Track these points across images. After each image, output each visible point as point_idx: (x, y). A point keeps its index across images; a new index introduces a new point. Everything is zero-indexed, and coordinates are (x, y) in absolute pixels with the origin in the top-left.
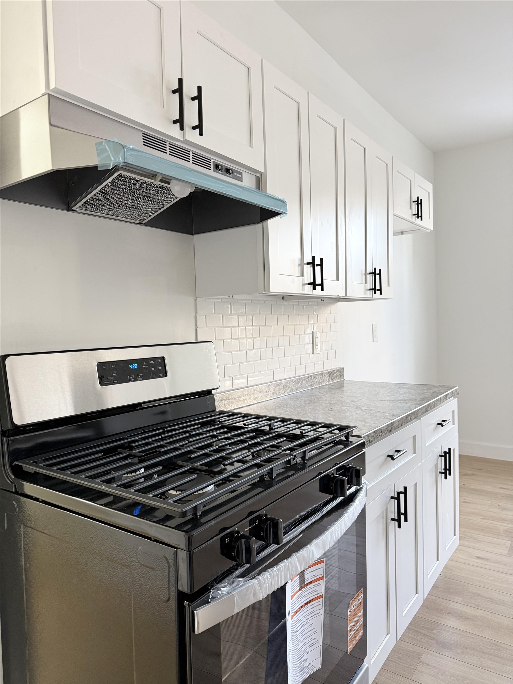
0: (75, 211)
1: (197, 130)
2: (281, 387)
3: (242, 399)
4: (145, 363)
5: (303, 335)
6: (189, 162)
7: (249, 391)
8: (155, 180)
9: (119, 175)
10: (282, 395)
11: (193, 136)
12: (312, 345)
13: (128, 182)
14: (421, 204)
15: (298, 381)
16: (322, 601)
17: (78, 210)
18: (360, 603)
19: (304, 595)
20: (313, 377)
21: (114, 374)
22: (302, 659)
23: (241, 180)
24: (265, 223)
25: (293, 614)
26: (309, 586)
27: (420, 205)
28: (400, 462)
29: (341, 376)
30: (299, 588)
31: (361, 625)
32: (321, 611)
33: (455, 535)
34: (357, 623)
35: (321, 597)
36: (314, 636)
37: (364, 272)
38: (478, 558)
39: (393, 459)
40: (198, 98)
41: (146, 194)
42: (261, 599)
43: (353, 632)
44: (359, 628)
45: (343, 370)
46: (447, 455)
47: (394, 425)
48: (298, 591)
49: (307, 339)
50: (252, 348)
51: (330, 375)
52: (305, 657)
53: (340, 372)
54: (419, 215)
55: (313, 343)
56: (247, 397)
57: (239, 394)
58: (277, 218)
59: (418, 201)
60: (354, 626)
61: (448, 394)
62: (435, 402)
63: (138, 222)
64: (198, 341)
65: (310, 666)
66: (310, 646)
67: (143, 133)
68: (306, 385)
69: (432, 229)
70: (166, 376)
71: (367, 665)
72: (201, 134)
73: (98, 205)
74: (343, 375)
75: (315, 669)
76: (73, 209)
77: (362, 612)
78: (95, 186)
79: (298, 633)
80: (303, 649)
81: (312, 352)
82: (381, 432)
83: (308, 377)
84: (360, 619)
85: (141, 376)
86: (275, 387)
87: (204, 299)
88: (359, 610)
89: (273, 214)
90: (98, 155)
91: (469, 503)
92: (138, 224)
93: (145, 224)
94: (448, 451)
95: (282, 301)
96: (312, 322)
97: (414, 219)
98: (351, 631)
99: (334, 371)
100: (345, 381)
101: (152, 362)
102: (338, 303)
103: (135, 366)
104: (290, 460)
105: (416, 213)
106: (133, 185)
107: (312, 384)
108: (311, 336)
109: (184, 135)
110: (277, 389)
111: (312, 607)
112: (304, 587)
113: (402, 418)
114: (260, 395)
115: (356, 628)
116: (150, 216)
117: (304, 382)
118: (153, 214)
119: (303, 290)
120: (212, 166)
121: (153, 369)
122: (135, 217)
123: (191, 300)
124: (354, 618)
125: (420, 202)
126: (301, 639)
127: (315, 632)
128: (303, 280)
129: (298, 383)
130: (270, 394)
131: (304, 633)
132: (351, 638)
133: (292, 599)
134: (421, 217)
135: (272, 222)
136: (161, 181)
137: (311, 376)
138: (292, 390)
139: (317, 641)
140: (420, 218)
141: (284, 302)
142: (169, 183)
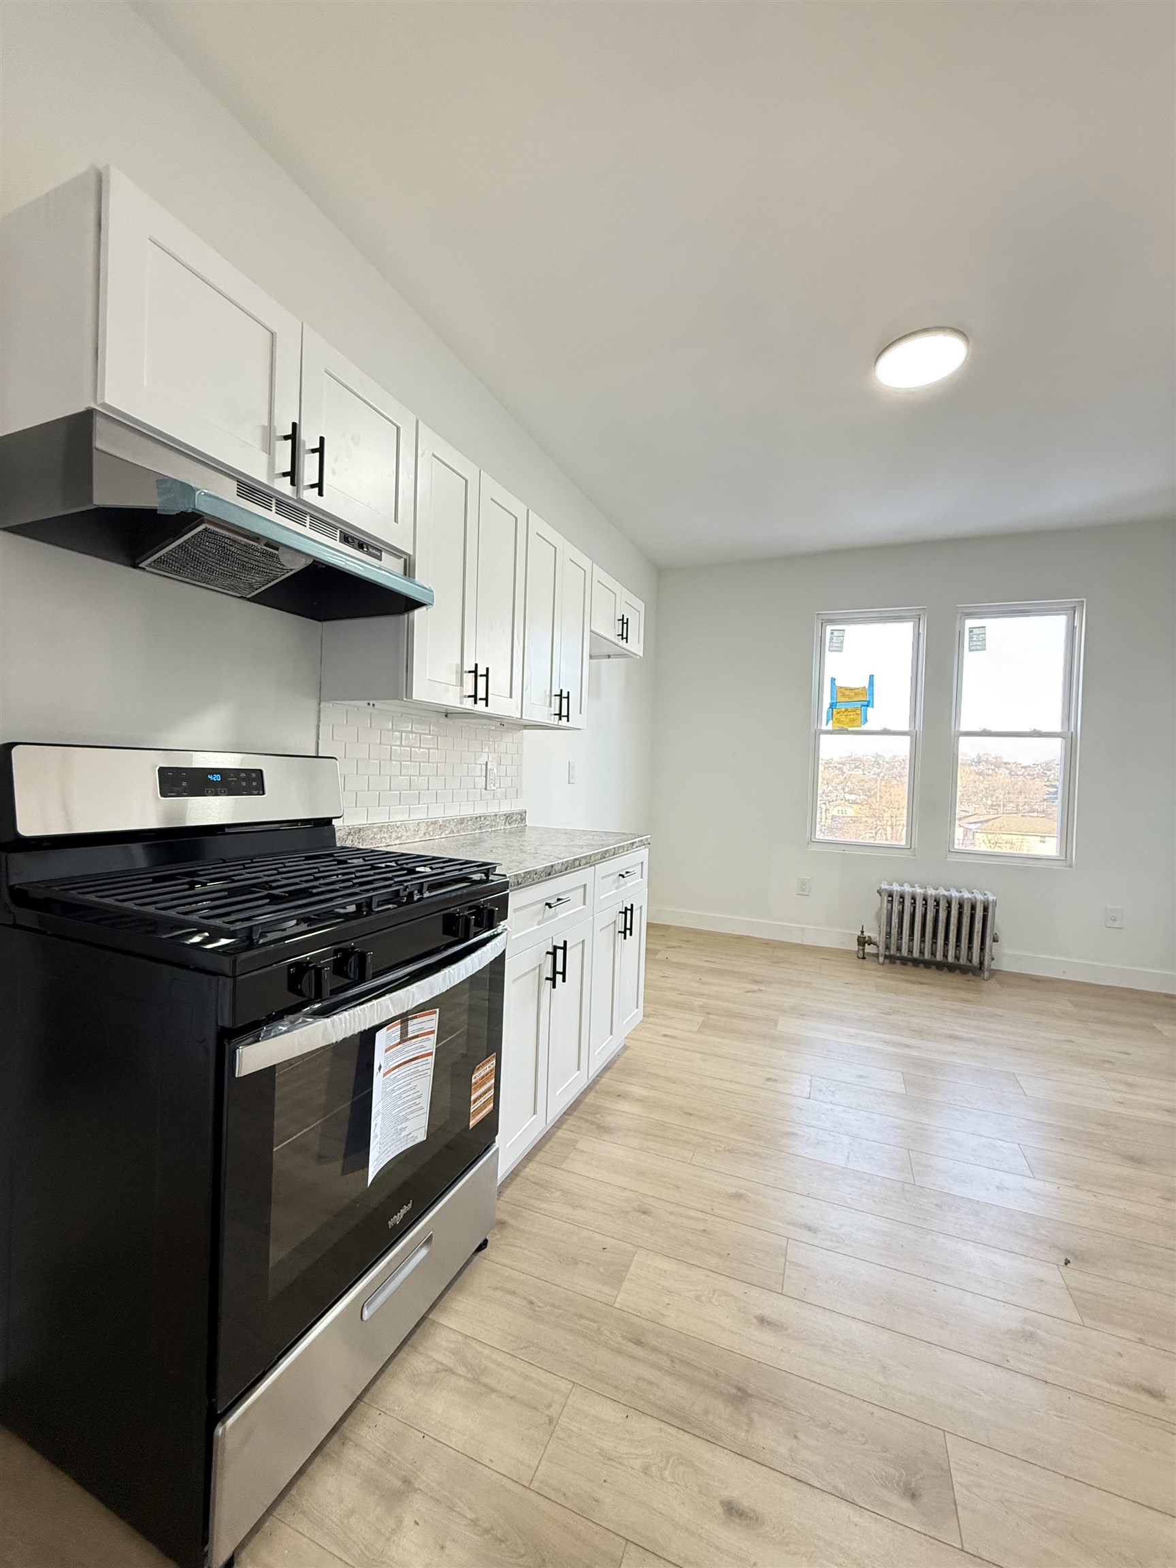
0: (144, 569)
1: (317, 489)
2: (437, 826)
3: (379, 838)
4: (232, 775)
5: (473, 765)
6: (305, 526)
7: (390, 828)
8: (259, 543)
9: (206, 530)
10: (437, 837)
11: (310, 496)
12: (485, 778)
13: (220, 541)
14: (627, 623)
15: (462, 821)
16: (431, 1059)
17: (147, 569)
18: (491, 1071)
19: (406, 1050)
20: (482, 819)
21: (184, 784)
22: (399, 1127)
23: (380, 558)
24: (411, 614)
25: (387, 1070)
26: (413, 1041)
27: (625, 625)
28: (562, 912)
29: (522, 820)
30: (399, 1040)
31: (491, 1096)
32: (429, 1071)
33: (637, 1007)
34: (485, 1093)
35: (430, 1054)
36: (417, 1101)
37: (548, 693)
38: (665, 1035)
39: (550, 907)
40: (320, 450)
41: (246, 560)
42: (334, 1041)
43: (479, 1104)
44: (487, 1100)
45: (525, 812)
46: (628, 911)
47: (555, 867)
48: (397, 1045)
49: (479, 771)
50: (399, 774)
51: (507, 817)
52: (404, 1125)
53: (522, 815)
54: (624, 637)
55: (486, 777)
56: (386, 835)
57: (375, 830)
58: (423, 609)
59: (623, 620)
60: (480, 1096)
61: (636, 842)
62: (616, 849)
63: (240, 595)
64: (320, 755)
65: (410, 1136)
66: (411, 1112)
67: (238, 481)
68: (473, 827)
69: (642, 655)
70: (264, 794)
71: (497, 1146)
72: (321, 494)
73: (177, 564)
74: (525, 819)
75: (418, 1141)
76: (141, 565)
77: (493, 1081)
78: (171, 539)
79: (393, 1095)
80: (401, 1114)
81: (484, 787)
82: (536, 874)
83: (476, 818)
84: (489, 1089)
85: (225, 791)
86: (429, 826)
87: (331, 705)
88: (489, 1079)
89: (419, 605)
90: (160, 494)
91: (668, 977)
92: (239, 597)
93: (248, 600)
94: (629, 907)
95: (446, 719)
96: (487, 750)
97: (618, 640)
98: (475, 1102)
99: (513, 814)
100: (527, 827)
101: (243, 775)
102: (524, 731)
103: (217, 778)
104: (398, 890)
105: (621, 633)
106: (226, 545)
107: (481, 827)
108: (484, 767)
109: (298, 492)
110: (430, 829)
111: (416, 1065)
112: (405, 1041)
113: (567, 861)
114: (405, 833)
115: (483, 1100)
116: (257, 589)
117: (470, 823)
118: (260, 587)
119: (461, 703)
120: (338, 536)
121: (244, 784)
122: (234, 588)
123: (314, 703)
124: (481, 1087)
125: (625, 621)
126: (399, 1103)
127: (420, 1097)
128: (461, 691)
129: (462, 823)
130: (421, 834)
131: (403, 1096)
132: (474, 1111)
133: (386, 1052)
134: (627, 638)
135: (417, 613)
136: (266, 545)
137: (480, 817)
138: (452, 832)
139: (422, 1108)
140: (625, 640)
141: (448, 721)
142: (277, 549)
